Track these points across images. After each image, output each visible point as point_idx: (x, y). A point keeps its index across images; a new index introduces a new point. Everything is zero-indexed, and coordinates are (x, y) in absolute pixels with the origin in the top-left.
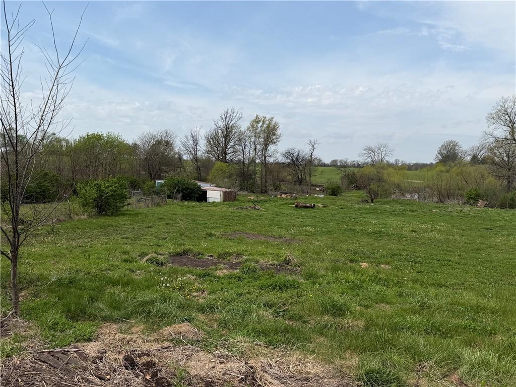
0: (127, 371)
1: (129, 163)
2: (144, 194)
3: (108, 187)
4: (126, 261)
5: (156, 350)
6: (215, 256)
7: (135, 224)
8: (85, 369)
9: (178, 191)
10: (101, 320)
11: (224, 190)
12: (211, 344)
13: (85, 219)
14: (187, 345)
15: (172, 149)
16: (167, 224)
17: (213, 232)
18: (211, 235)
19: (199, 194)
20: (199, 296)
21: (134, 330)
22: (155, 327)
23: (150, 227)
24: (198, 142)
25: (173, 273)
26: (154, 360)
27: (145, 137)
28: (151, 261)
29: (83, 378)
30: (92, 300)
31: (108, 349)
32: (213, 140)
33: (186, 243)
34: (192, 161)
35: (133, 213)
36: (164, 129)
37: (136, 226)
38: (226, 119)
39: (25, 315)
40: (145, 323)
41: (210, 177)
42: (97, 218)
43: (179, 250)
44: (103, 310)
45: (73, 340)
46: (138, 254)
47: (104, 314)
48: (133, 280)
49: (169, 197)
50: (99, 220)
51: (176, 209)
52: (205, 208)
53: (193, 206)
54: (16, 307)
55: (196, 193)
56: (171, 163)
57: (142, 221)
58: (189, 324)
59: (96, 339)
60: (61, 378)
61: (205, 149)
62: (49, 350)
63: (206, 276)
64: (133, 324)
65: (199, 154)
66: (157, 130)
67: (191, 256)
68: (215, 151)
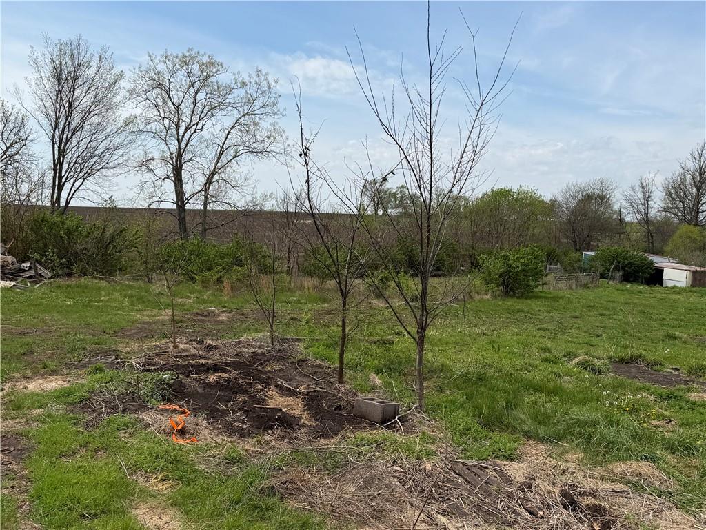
0: (566, 512)
1: (545, 227)
2: (565, 271)
3: (518, 259)
4: (547, 360)
5: (606, 491)
6: (684, 370)
7: (554, 311)
8: (510, 496)
9: (617, 269)
10: (523, 435)
11: (693, 268)
12: (691, 501)
13: (488, 300)
14: (651, 494)
15: (609, 207)
16: (602, 315)
17: (677, 333)
18: (673, 337)
19: (649, 274)
20: (663, 426)
21: (569, 457)
22: (599, 459)
23: (576, 317)
24: (651, 195)
25: (618, 387)
26: (603, 505)
27: (570, 190)
28: (584, 365)
29: (508, 508)
30: (510, 406)
31: (538, 475)
32: (676, 192)
33: (634, 345)
34: (639, 221)
35: (549, 296)
36: (598, 178)
37: (555, 314)
38: (700, 157)
39: (430, 412)
40: (584, 450)
41: (668, 248)
42: (504, 300)
43: (624, 354)
44: (524, 422)
45: (491, 453)
46: (562, 353)
47: (526, 428)
48: (562, 389)
49: (602, 276)
50: (505, 302)
51: (614, 293)
52: (659, 296)
53: (640, 292)
54: (420, 400)
55: (645, 272)
56: (606, 226)
57: (564, 308)
58: (652, 464)
59: (520, 458)
60: (481, 500)
61: (662, 205)
62: (463, 461)
63: (671, 397)
64: (567, 449)
65: (652, 213)
66: (588, 181)
67: (643, 365)
68: (678, 208)
